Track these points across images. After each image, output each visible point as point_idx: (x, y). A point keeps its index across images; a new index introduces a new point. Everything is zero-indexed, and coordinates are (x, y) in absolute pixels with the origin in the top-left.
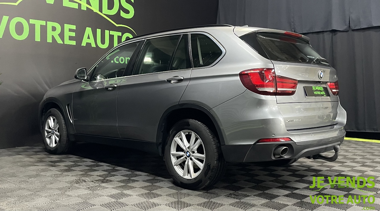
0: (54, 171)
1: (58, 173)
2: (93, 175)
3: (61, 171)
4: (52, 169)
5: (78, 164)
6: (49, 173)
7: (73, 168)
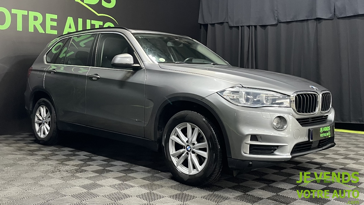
0: (31, 159)
1: (34, 162)
2: (69, 164)
3: (38, 160)
4: (29, 158)
5: (55, 153)
6: (25, 163)
7: (50, 157)
